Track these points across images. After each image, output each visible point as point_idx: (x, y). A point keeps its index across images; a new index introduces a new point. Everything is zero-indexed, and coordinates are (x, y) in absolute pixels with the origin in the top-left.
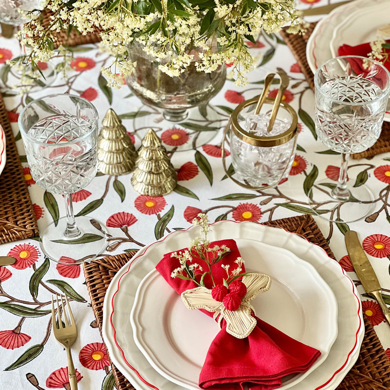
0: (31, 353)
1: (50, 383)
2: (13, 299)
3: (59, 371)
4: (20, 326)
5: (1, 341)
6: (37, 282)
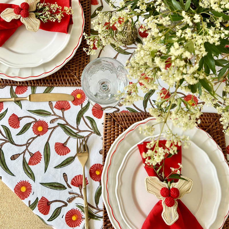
0: (68, 161)
1: (73, 182)
2: (67, 124)
3: (79, 176)
4: (67, 142)
5: (56, 149)
6: (81, 116)
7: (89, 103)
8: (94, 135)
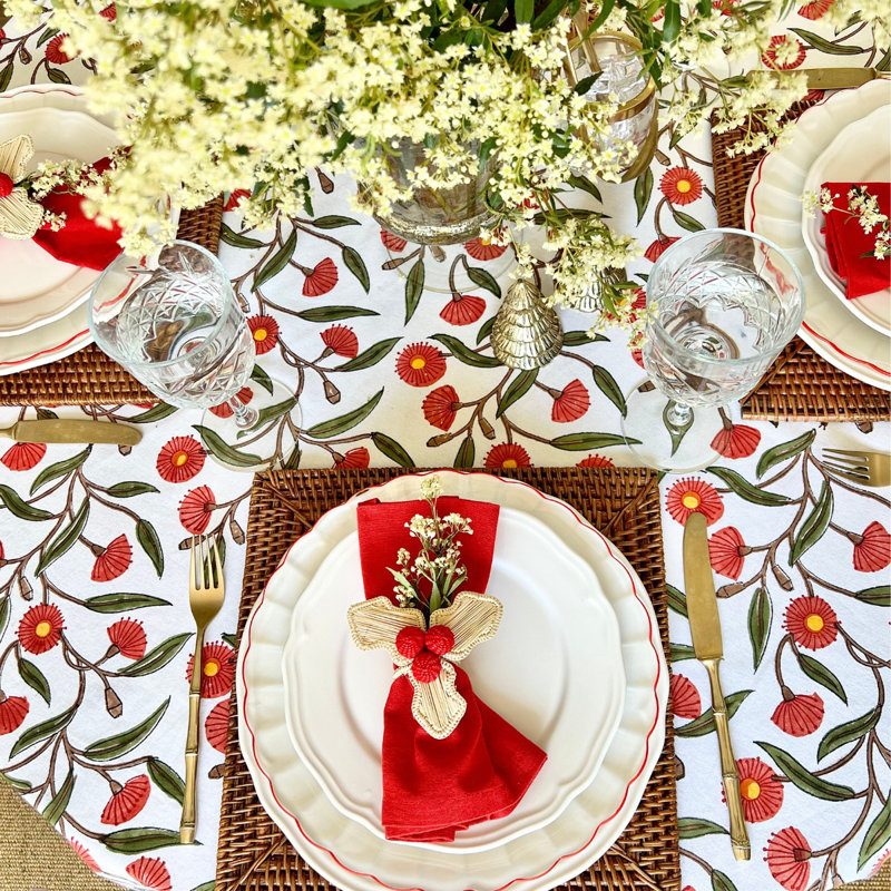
4: (847, 534)
5: (874, 567)
6: (758, 492)
7: (710, 469)
8: (816, 449)
